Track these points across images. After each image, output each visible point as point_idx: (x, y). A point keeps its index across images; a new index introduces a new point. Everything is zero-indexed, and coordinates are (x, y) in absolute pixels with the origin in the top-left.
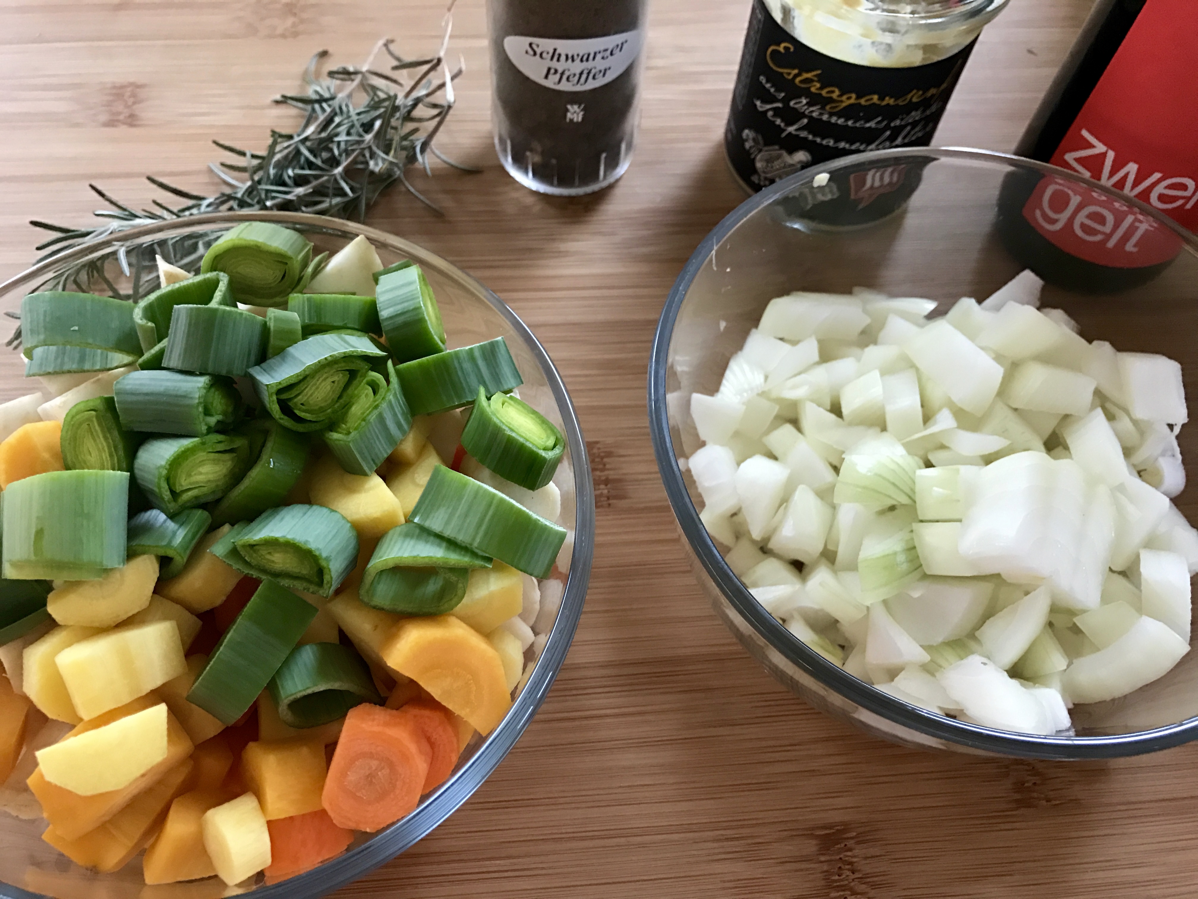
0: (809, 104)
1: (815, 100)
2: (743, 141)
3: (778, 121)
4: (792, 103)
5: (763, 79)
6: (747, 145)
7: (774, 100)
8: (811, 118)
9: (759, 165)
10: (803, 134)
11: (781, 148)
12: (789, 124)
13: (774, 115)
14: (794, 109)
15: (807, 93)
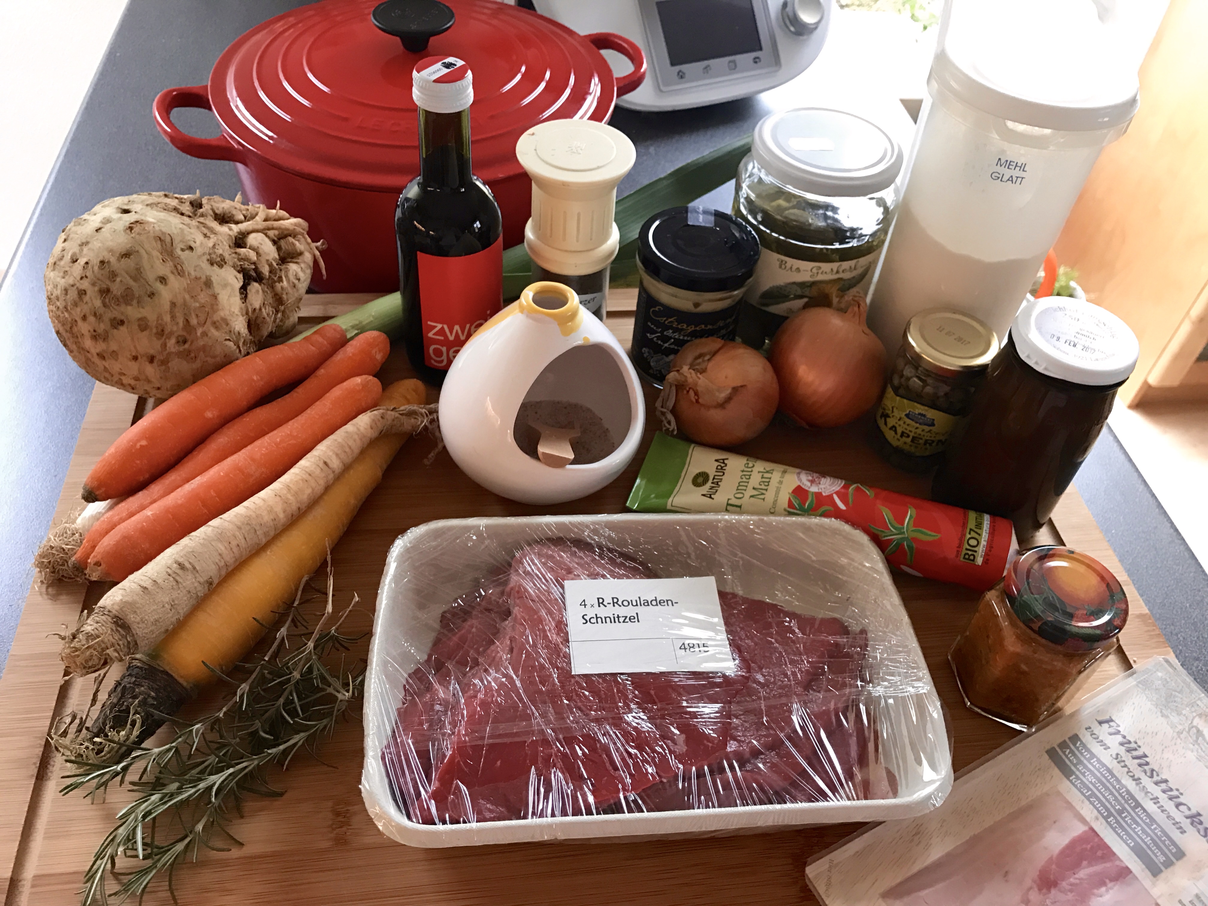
0: (673, 332)
1: (675, 330)
2: (643, 354)
3: (659, 342)
4: (665, 333)
5: (649, 324)
6: (645, 355)
7: (656, 332)
8: (674, 339)
9: (652, 364)
10: (672, 346)
11: (662, 354)
12: (664, 343)
13: (657, 339)
14: (667, 336)
15: (671, 327)
